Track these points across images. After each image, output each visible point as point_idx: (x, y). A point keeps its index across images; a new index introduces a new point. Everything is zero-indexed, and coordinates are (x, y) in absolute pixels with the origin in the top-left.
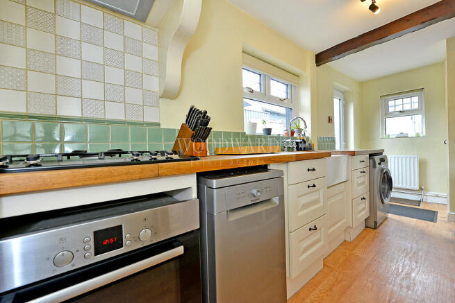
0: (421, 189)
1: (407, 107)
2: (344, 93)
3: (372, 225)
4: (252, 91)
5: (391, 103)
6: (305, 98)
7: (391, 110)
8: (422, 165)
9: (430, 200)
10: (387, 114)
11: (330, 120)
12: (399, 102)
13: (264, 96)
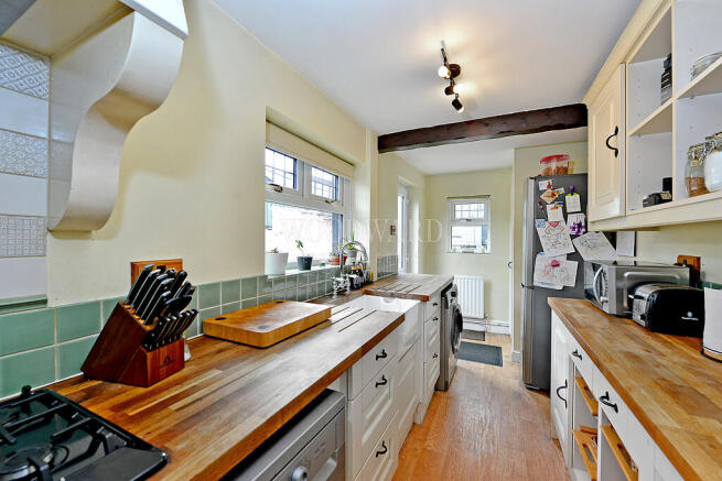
0: (485, 318)
1: (474, 215)
2: (407, 187)
3: (442, 386)
4: (279, 189)
5: (458, 207)
6: (363, 201)
7: (458, 215)
8: (487, 288)
9: (493, 330)
10: (455, 222)
11: (393, 230)
12: (466, 207)
13: (300, 197)
